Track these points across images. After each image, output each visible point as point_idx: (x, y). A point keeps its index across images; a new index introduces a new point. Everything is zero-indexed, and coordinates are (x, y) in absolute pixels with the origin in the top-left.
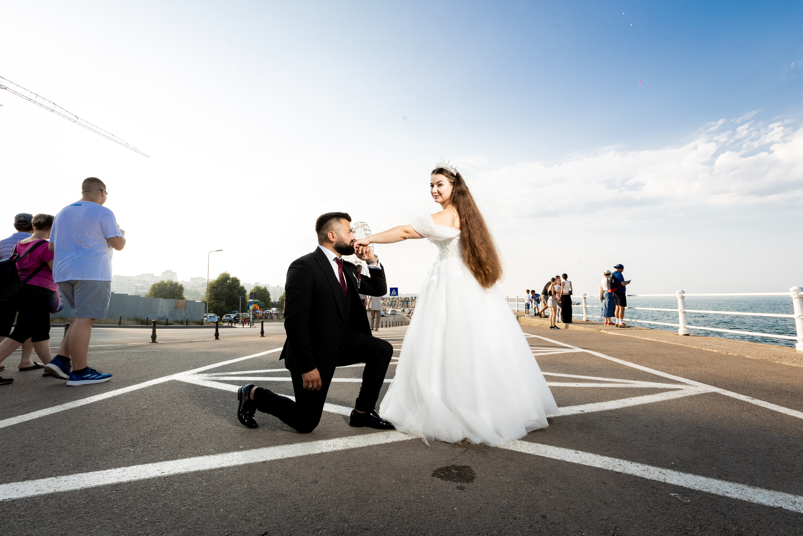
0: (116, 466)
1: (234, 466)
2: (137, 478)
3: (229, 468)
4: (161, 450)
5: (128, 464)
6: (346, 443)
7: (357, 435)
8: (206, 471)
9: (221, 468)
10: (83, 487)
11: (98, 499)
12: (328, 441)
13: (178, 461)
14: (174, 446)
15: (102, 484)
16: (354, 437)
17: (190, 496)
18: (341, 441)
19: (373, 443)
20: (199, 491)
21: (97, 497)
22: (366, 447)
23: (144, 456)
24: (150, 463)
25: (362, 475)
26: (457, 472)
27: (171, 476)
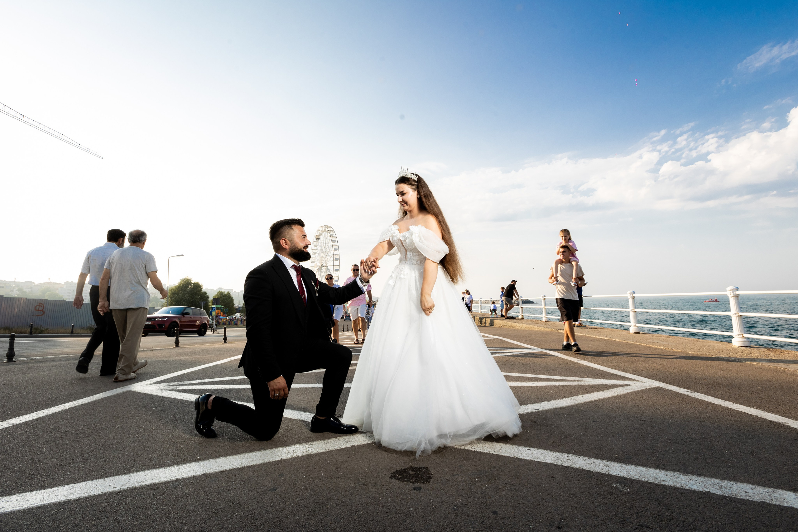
0: (64, 484)
1: (191, 478)
2: (87, 495)
3: (185, 479)
4: (114, 465)
5: (77, 481)
6: (306, 449)
7: (318, 440)
8: (161, 483)
9: (177, 480)
10: (27, 507)
11: (43, 518)
12: (288, 448)
13: (132, 474)
14: (127, 460)
15: (48, 502)
16: (314, 443)
17: (143, 510)
18: (302, 447)
19: (333, 448)
20: (153, 504)
21: (42, 517)
22: (326, 452)
23: (95, 471)
24: (102, 478)
25: (322, 480)
26: (415, 473)
27: (124, 490)
